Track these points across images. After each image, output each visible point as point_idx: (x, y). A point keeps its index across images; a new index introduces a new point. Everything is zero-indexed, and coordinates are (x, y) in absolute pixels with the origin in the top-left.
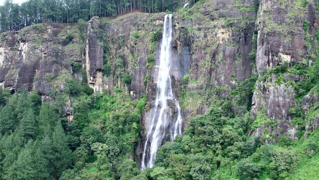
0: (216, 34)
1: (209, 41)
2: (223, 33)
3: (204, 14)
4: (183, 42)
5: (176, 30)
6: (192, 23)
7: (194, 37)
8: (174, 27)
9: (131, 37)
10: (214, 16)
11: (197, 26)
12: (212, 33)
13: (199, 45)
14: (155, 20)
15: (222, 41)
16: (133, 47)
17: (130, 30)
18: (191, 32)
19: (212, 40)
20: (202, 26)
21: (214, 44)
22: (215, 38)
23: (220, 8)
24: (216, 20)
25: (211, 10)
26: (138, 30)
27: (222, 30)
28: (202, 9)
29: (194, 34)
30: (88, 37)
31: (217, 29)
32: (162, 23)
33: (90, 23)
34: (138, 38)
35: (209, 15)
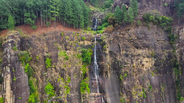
0: (141, 62)
1: (135, 67)
2: (147, 62)
3: (129, 41)
4: (112, 66)
5: (106, 54)
6: (120, 48)
7: (122, 63)
8: (104, 51)
9: (60, 58)
10: (138, 44)
11: (124, 52)
12: (137, 60)
13: (128, 71)
14: (82, 40)
15: (146, 68)
16: (63, 70)
17: (57, 49)
18: (120, 58)
19: (137, 66)
20: (128, 53)
21: (139, 71)
22: (140, 66)
23: (143, 37)
24: (141, 48)
25: (136, 38)
26: (66, 50)
27: (147, 59)
28: (126, 36)
29: (122, 59)
30: (8, 63)
31: (142, 58)
32: (91, 44)
33: (10, 44)
34: (67, 59)
35: (134, 43)
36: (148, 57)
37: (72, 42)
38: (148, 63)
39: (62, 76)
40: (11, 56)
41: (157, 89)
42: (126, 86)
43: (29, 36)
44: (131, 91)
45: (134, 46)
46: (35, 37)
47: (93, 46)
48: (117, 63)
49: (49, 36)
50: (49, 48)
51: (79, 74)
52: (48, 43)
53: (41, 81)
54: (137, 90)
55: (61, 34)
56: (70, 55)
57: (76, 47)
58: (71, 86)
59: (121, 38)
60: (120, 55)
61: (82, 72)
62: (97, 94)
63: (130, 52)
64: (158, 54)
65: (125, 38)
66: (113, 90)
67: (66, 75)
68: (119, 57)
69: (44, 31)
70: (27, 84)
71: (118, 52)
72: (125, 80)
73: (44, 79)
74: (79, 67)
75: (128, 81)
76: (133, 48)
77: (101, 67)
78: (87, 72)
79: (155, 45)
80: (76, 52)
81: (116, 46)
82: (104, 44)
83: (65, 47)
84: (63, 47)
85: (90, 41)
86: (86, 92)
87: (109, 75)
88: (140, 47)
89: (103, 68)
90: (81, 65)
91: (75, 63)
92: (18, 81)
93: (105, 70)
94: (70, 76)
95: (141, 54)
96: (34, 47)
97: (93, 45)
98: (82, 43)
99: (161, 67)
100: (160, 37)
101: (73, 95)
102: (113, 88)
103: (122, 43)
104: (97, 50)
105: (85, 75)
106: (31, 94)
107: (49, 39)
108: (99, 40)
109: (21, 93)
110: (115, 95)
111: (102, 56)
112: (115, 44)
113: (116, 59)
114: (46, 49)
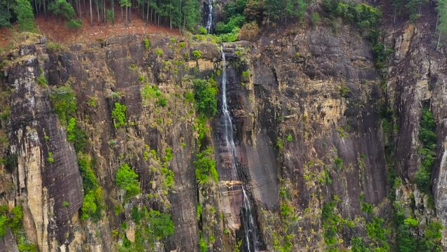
0: (319, 108)
1: (308, 120)
2: (331, 107)
3: (296, 60)
4: (259, 118)
5: (247, 92)
6: (276, 77)
7: (282, 110)
8: (243, 84)
9: (145, 103)
10: (314, 68)
11: (285, 86)
12: (312, 103)
13: (294, 129)
14: (194, 58)
15: (328, 121)
16: (155, 131)
17: (137, 81)
18: (277, 99)
19: (312, 118)
20: (293, 88)
21: (316, 127)
22: (318, 116)
23: (322, 52)
24: (319, 78)
25: (309, 54)
26: (158, 81)
27: (331, 101)
28: (289, 48)
29: (281, 103)
30: (32, 120)
31: (321, 98)
32: (213, 68)
33: (30, 69)
34: (163, 106)
35: (305, 64)
36: (334, 96)
37: (169, 62)
38: (332, 110)
39: (154, 145)
40: (36, 99)
41: (351, 165)
42: (290, 162)
43: (62, 46)
44: (302, 172)
45: (305, 73)
46: (79, 48)
47: (219, 73)
48: (269, 110)
49: (116, 47)
50: (116, 78)
51: (189, 140)
52: (113, 66)
53: (103, 161)
54: (313, 169)
55: (143, 43)
56: (168, 96)
57: (181, 73)
58: (176, 168)
59: (278, 53)
60: (278, 92)
61: (196, 135)
62: (232, 183)
63: (298, 85)
64: (354, 91)
65: (286, 53)
66: (265, 172)
67: (163, 142)
68: (274, 99)
69: (97, 33)
70: (76, 168)
71: (271, 85)
72: (288, 148)
73: (112, 156)
74: (188, 122)
75: (294, 152)
76: (303, 77)
77: (239, 122)
78: (209, 135)
79: (347, 69)
80: (181, 86)
81: (267, 73)
82: (244, 67)
83: (156, 76)
84: (149, 76)
85: (212, 61)
86: (210, 180)
87: (254, 140)
88: (318, 74)
89: (242, 123)
90: (193, 119)
91: (180, 113)
92: (58, 162)
93: (247, 128)
94: (171, 144)
95: (320, 90)
96: (80, 76)
97: (217, 69)
98: (192, 64)
99: (358, 119)
100: (356, 51)
101: (181, 188)
102: (263, 168)
103: (280, 66)
104: (228, 83)
105: (204, 142)
106: (86, 192)
107: (115, 54)
108: (232, 59)
109: (66, 192)
110: (268, 182)
111: (239, 96)
112: (265, 67)
113: (269, 103)
114: (110, 81)
